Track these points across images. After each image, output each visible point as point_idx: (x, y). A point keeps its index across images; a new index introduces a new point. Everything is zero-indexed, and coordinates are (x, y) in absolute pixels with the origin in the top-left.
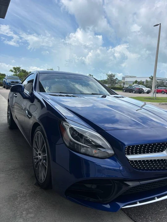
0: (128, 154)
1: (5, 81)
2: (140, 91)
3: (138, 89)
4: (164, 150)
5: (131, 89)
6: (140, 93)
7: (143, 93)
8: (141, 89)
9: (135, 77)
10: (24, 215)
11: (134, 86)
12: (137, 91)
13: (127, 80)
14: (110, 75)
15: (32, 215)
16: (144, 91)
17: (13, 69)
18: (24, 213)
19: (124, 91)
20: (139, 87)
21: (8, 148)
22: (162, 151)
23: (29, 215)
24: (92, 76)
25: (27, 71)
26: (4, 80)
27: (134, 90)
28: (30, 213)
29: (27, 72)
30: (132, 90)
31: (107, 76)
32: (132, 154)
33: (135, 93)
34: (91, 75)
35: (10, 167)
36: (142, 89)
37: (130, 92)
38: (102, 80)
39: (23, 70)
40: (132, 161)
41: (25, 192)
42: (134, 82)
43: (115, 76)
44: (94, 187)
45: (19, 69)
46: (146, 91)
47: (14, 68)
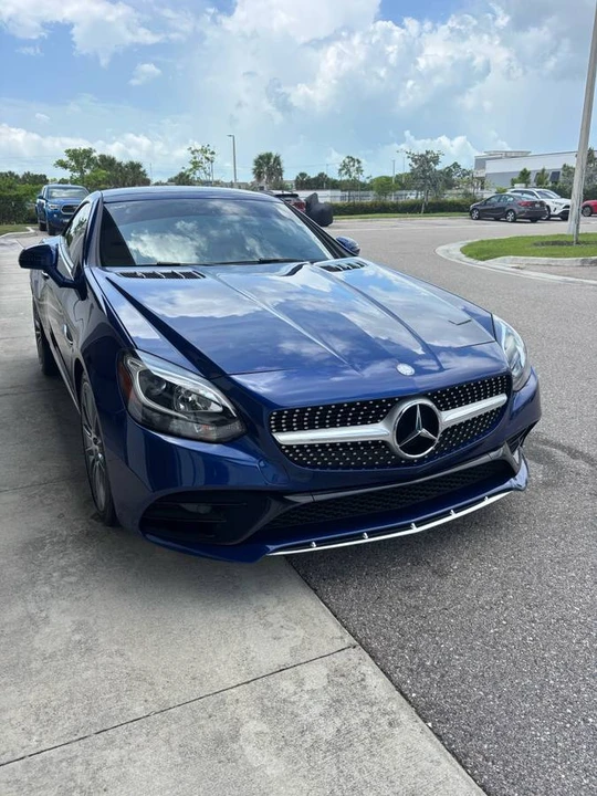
0: (280, 430)
1: (41, 205)
2: (536, 214)
3: (526, 205)
4: (382, 419)
5: (499, 205)
6: (534, 220)
7: (548, 219)
8: (537, 206)
9: (525, 155)
10: (54, 579)
11: (510, 196)
12: (523, 212)
13: (492, 168)
14: (422, 156)
15: (73, 579)
16: (549, 210)
17: (66, 159)
18: (55, 575)
19: (476, 214)
20: (534, 198)
21: (37, 432)
22: (375, 421)
23: (66, 579)
24: (359, 162)
25: (118, 160)
26: (38, 201)
27: (511, 210)
28: (69, 575)
29: (120, 164)
30: (504, 208)
31: (410, 160)
32: (290, 429)
33: (514, 221)
34: (353, 159)
35: (36, 478)
36: (542, 203)
37: (497, 219)
38: (401, 175)
39: (103, 158)
40: (289, 447)
41: (65, 533)
42: (516, 177)
43: (441, 158)
44: (203, 509)
45: (87, 153)
46: (557, 212)
47: (74, 154)
